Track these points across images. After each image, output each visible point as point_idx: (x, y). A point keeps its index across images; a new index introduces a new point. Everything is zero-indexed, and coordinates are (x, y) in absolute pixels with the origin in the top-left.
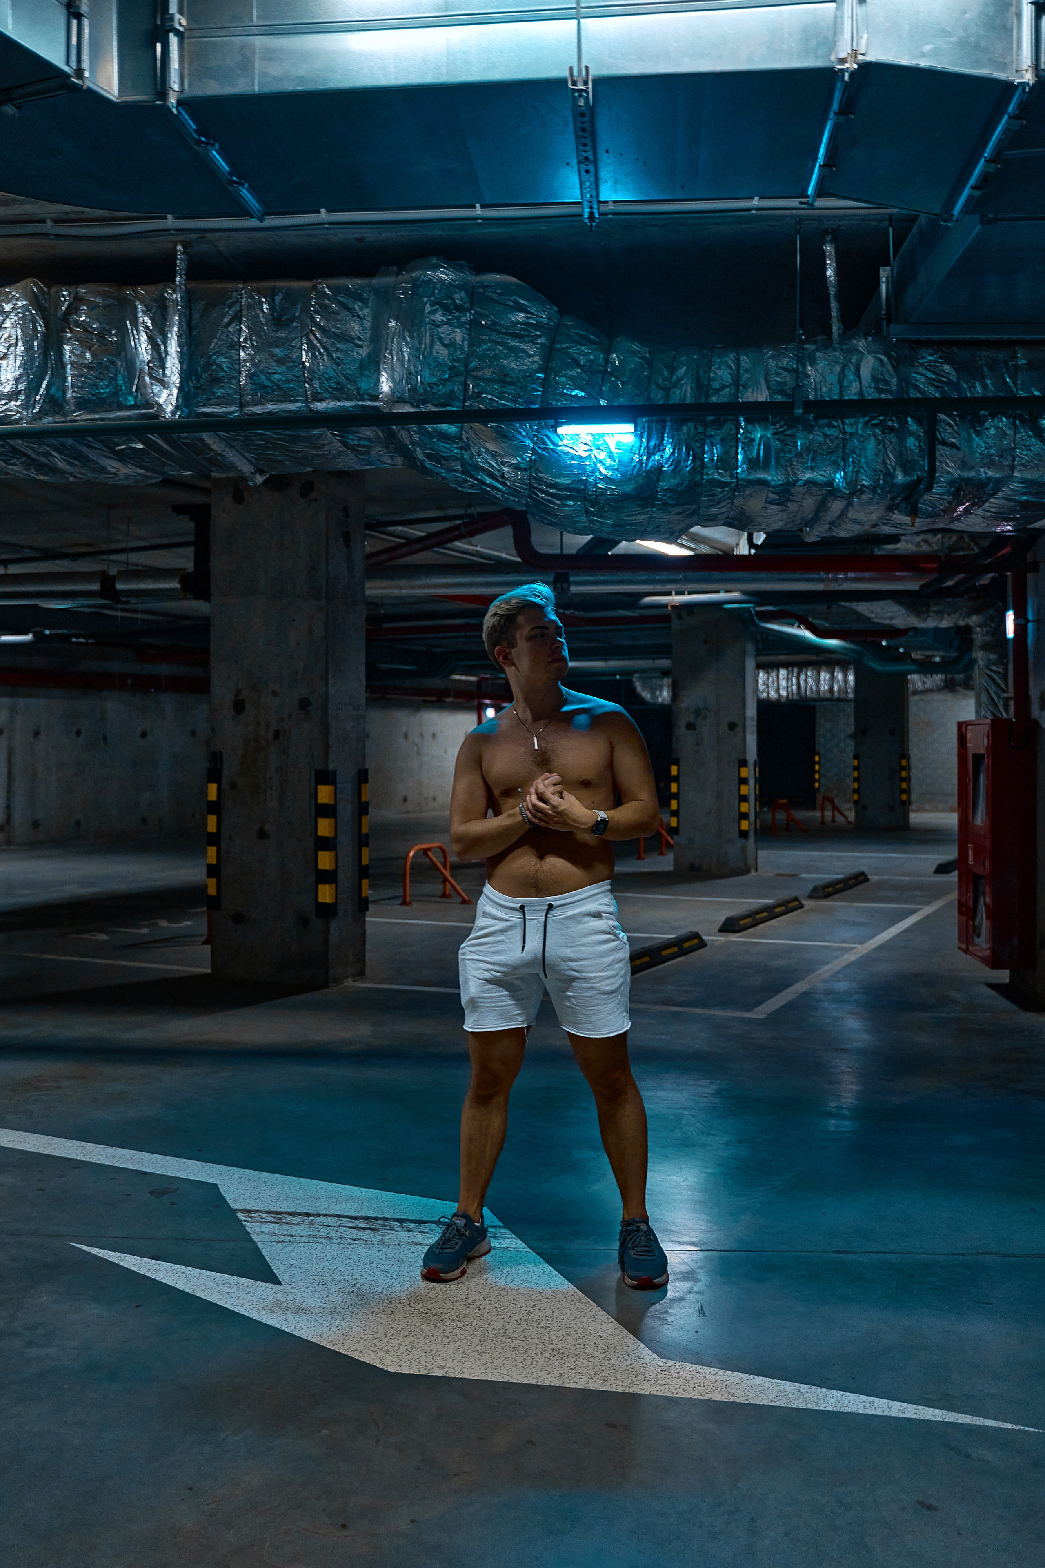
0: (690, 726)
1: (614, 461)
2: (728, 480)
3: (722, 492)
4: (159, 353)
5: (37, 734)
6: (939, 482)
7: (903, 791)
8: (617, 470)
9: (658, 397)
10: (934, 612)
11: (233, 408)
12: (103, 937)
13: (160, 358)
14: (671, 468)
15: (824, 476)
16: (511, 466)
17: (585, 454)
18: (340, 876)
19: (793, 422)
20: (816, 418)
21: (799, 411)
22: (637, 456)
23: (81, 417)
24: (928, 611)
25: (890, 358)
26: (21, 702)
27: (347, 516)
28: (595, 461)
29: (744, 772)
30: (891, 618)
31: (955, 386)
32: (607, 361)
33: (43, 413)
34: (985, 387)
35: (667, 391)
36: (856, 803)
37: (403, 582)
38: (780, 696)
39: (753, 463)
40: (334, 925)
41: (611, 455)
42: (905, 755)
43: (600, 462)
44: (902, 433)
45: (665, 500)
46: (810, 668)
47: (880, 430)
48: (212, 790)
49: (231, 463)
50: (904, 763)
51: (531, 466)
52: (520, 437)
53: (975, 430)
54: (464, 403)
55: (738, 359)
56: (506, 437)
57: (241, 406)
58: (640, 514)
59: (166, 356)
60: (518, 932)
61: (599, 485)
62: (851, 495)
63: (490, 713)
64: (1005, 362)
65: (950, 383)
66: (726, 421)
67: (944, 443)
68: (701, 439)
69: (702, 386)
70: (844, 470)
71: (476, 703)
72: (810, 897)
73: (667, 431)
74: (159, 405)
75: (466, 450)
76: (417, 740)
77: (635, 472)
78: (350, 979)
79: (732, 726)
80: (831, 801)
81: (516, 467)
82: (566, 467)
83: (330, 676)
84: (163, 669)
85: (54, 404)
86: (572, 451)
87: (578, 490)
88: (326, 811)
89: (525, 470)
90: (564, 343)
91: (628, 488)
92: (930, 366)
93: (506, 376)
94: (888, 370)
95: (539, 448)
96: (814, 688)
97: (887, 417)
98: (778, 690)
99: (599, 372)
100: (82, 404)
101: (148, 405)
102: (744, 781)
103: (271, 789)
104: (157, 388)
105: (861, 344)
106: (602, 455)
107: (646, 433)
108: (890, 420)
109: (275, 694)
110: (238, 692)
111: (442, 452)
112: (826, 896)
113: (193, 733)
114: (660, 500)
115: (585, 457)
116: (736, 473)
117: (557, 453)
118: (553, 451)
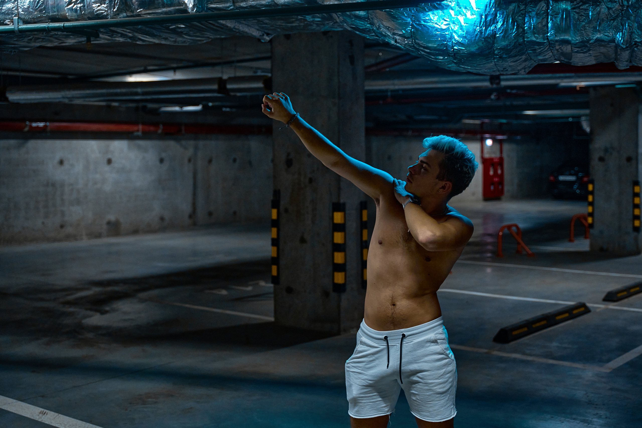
0: (601, 159)
1: (464, 31)
2: (542, 41)
3: (540, 48)
5: (210, 161)
8: (465, 37)
11: (228, 5)
12: (224, 292)
14: (502, 35)
15: (608, 36)
16: (400, 35)
17: (444, 27)
18: (348, 267)
22: (478, 28)
23: (141, 12)
26: (201, 143)
27: (352, 45)
28: (451, 31)
29: (637, 189)
33: (120, 11)
39: (558, 29)
40: (344, 297)
41: (461, 27)
43: (455, 32)
45: (500, 55)
48: (274, 214)
49: (243, 31)
51: (412, 36)
52: (404, 17)
56: (394, 18)
61: (455, 47)
66: (540, 1)
68: (523, 14)
70: (622, 32)
71: (479, 136)
74: (185, 4)
75: (373, 25)
77: (477, 38)
79: (629, 159)
81: (402, 36)
82: (433, 36)
85: (126, 5)
86: (436, 26)
87: (442, 50)
88: (340, 228)
89: (409, 38)
91: (473, 49)
95: (416, 24)
100: (142, 5)
102: (637, 195)
103: (307, 213)
106: (456, 28)
110: (289, 154)
111: (360, 26)
114: (497, 55)
115: (445, 29)
116: (547, 36)
117: (427, 27)
118: (424, 25)
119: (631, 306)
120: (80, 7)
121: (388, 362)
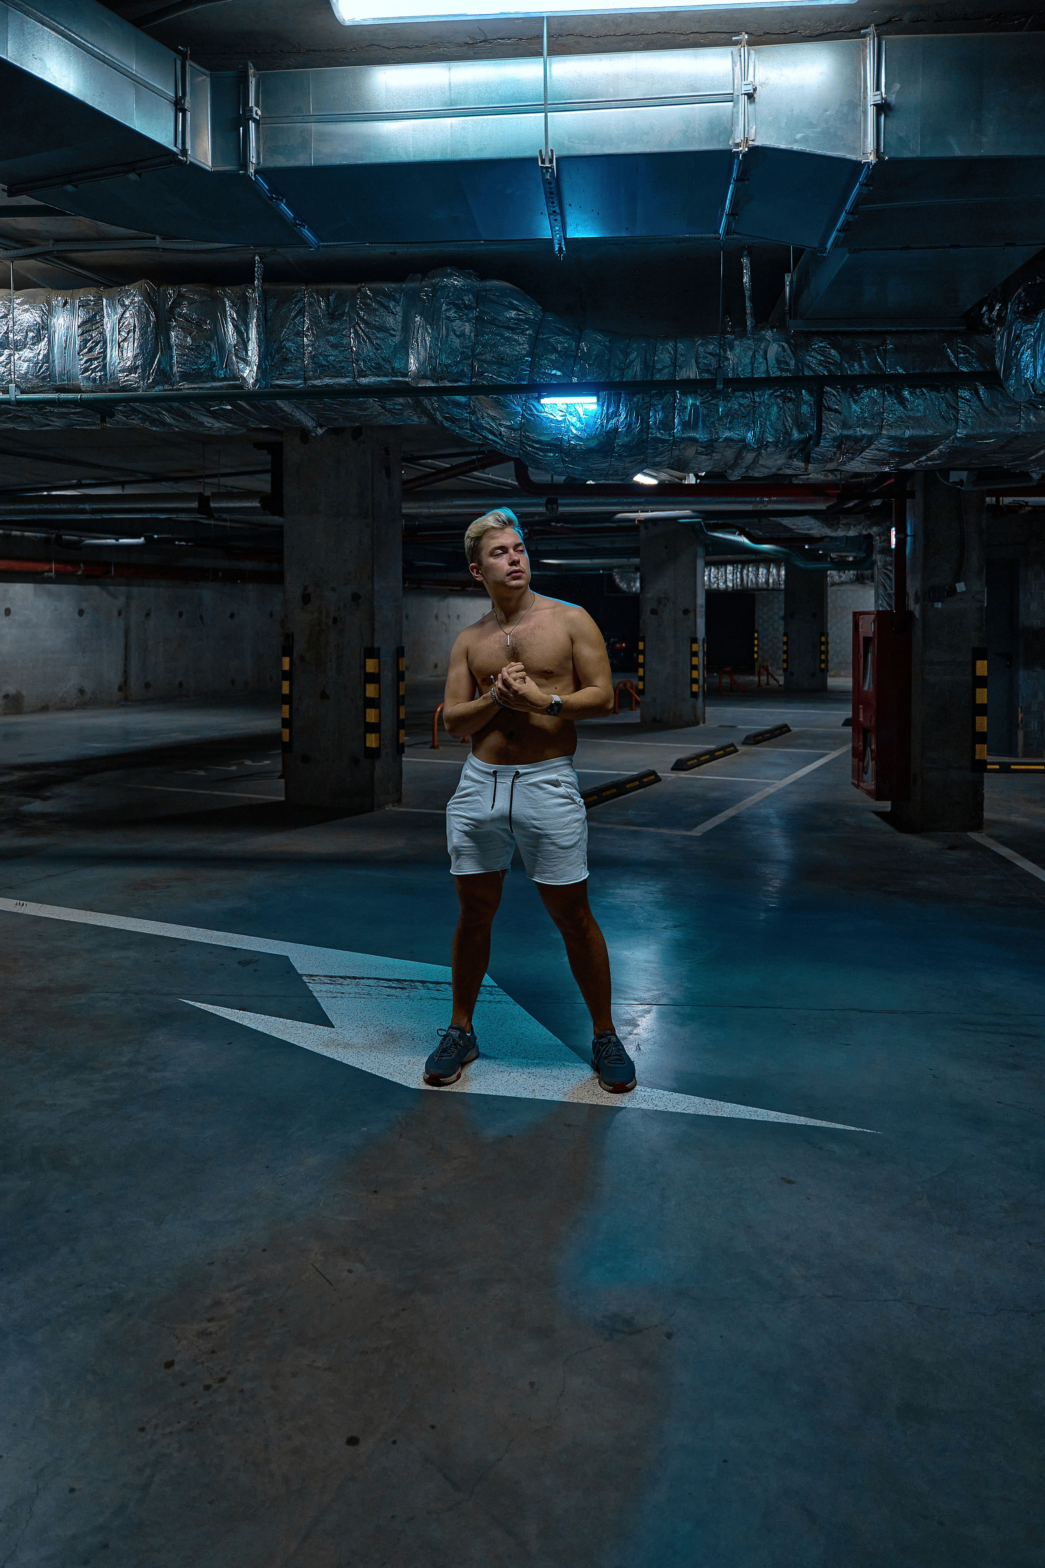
0: (654, 612)
1: (583, 424)
2: (667, 437)
3: (663, 447)
4: (243, 339)
5: (148, 615)
6: (825, 439)
7: (822, 661)
8: (585, 430)
9: (616, 377)
10: (843, 524)
11: (299, 382)
12: (202, 773)
13: (244, 342)
14: (624, 429)
15: (739, 435)
16: (507, 427)
17: (560, 419)
18: (383, 727)
19: (716, 394)
20: (733, 391)
21: (720, 386)
22: (599, 420)
23: (186, 387)
24: (838, 523)
25: (789, 344)
26: (135, 590)
27: (388, 454)
28: (568, 424)
29: (695, 647)
30: (809, 529)
31: (839, 366)
32: (578, 348)
33: (155, 383)
34: (861, 366)
35: (622, 371)
36: (785, 670)
37: (431, 504)
38: (727, 586)
39: (685, 425)
40: (378, 764)
41: (580, 420)
42: (824, 633)
43: (572, 424)
44: (798, 402)
45: (620, 453)
46: (751, 565)
47: (781, 400)
48: (286, 662)
49: (298, 420)
50: (823, 639)
51: (521, 427)
52: (513, 406)
53: (853, 399)
54: (471, 380)
55: (676, 346)
56: (503, 405)
57: (305, 380)
58: (602, 463)
59: (248, 341)
61: (571, 442)
62: (759, 448)
64: (877, 347)
65: (835, 364)
66: (666, 393)
67: (829, 409)
68: (647, 407)
69: (648, 367)
70: (754, 430)
72: (744, 743)
73: (622, 402)
74: (244, 378)
75: (473, 415)
76: (446, 620)
77: (598, 432)
78: (390, 805)
79: (686, 612)
80: (767, 670)
81: (510, 428)
82: (547, 428)
83: (375, 576)
84: (247, 565)
85: (164, 376)
86: (551, 416)
87: (555, 445)
88: (373, 678)
89: (517, 430)
90: (546, 334)
91: (593, 444)
92: (820, 350)
93: (502, 359)
94: (788, 354)
95: (527, 414)
96: (754, 580)
97: (786, 389)
98: (726, 582)
99: (572, 356)
100: (185, 377)
101: (235, 378)
102: (695, 654)
103: (331, 662)
104: (241, 366)
105: (768, 334)
106: (574, 420)
107: (606, 403)
108: (789, 392)
109: (333, 589)
110: (306, 588)
111: (455, 415)
112: (756, 743)
113: (271, 615)
114: (616, 452)
115: (561, 421)
116: (673, 432)
117: (540, 418)
118: (538, 416)
119: (704, 774)
120: (100, 376)
121: (494, 802)
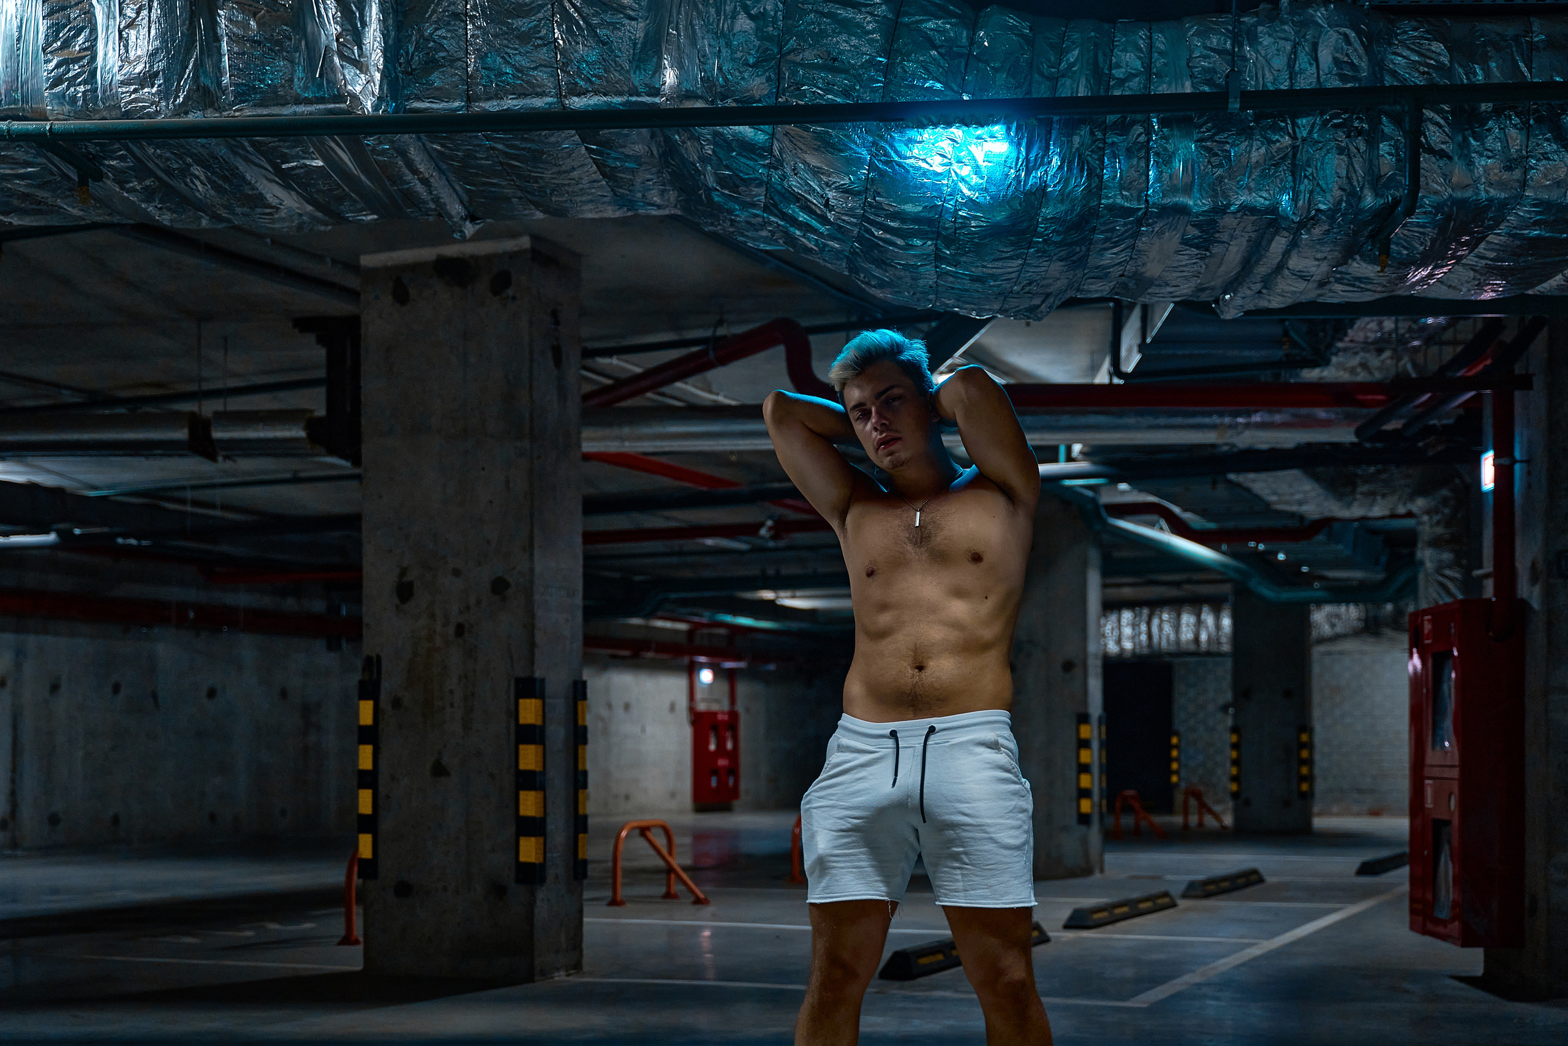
1: (982, 178)
2: (1134, 205)
3: (1124, 226)
4: (355, 26)
5: (55, 688)
6: (1421, 206)
7: (1303, 779)
8: (986, 190)
9: (1042, 91)
11: (456, 104)
13: (354, 30)
14: (1058, 188)
15: (1265, 199)
16: (839, 188)
17: (940, 169)
18: (550, 827)
19: (1224, 122)
20: (1257, 118)
21: (1234, 105)
22: (1012, 171)
23: (244, 113)
25: (1359, 32)
27: (557, 323)
28: (955, 178)
29: (1085, 731)
31: (1447, 71)
32: (972, 42)
33: (189, 104)
34: (1487, 72)
35: (1054, 80)
36: (1235, 796)
38: (1122, 650)
40: (541, 895)
41: (977, 170)
42: (1306, 727)
43: (963, 180)
44: (1373, 138)
45: (1048, 235)
46: (1166, 609)
47: (1344, 132)
48: (366, 711)
49: (437, 198)
50: (1304, 737)
51: (867, 188)
52: (854, 147)
53: (1474, 132)
54: (776, 99)
55: (1151, 38)
56: (834, 146)
57: (469, 100)
58: (1011, 258)
59: (364, 28)
60: (890, 763)
61: (960, 213)
62: (1302, 225)
63: (706, 676)
64: (1516, 38)
65: (1440, 67)
66: (1134, 123)
67: (1431, 150)
68: (1099, 148)
69: (1099, 75)
71: (686, 660)
72: (1185, 895)
73: (1053, 137)
74: (354, 97)
75: (776, 169)
76: (604, 712)
77: (1009, 192)
78: (562, 973)
79: (1068, 666)
80: (1198, 796)
81: (846, 191)
82: (916, 187)
83: (536, 545)
84: (242, 599)
85: (205, 93)
86: (926, 166)
87: (929, 222)
88: (531, 734)
89: (859, 193)
90: (914, 15)
91: (1000, 217)
92: (1413, 43)
93: (835, 60)
94: (1356, 50)
95: (880, 161)
96: (1172, 637)
97: (1353, 114)
98: (1119, 641)
99: (961, 55)
100: (243, 94)
101: (340, 98)
102: (1084, 744)
103: (452, 705)
104: (350, 72)
105: (1319, 15)
106: (966, 171)
107: (1025, 140)
108: (1356, 119)
109: (456, 573)
110: (403, 572)
111: (741, 172)
112: (1208, 895)
113: (284, 694)
114: (1040, 235)
115: (941, 174)
116: (1147, 195)
117: (904, 167)
118: (899, 165)
120: (84, 92)
